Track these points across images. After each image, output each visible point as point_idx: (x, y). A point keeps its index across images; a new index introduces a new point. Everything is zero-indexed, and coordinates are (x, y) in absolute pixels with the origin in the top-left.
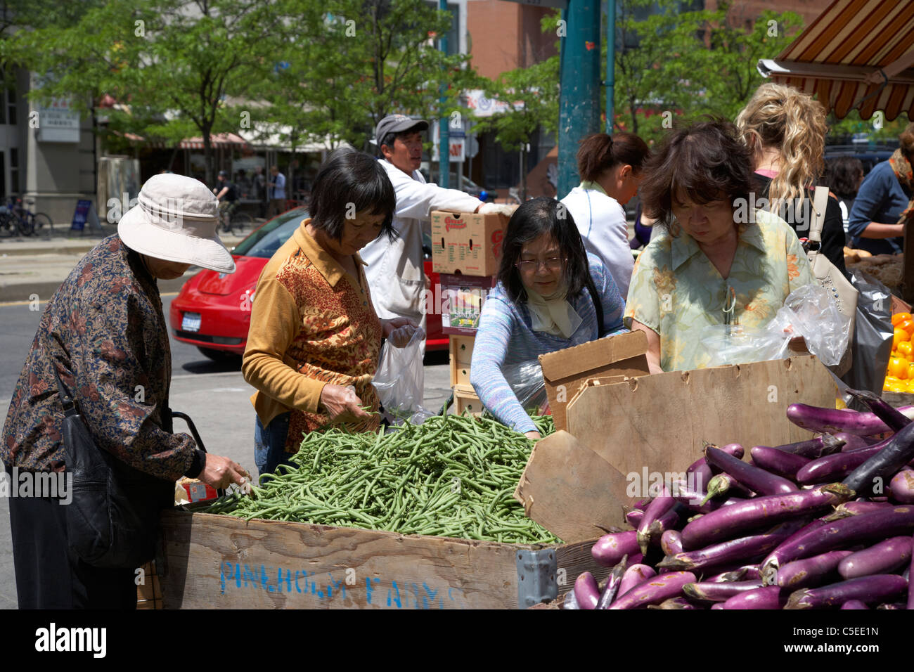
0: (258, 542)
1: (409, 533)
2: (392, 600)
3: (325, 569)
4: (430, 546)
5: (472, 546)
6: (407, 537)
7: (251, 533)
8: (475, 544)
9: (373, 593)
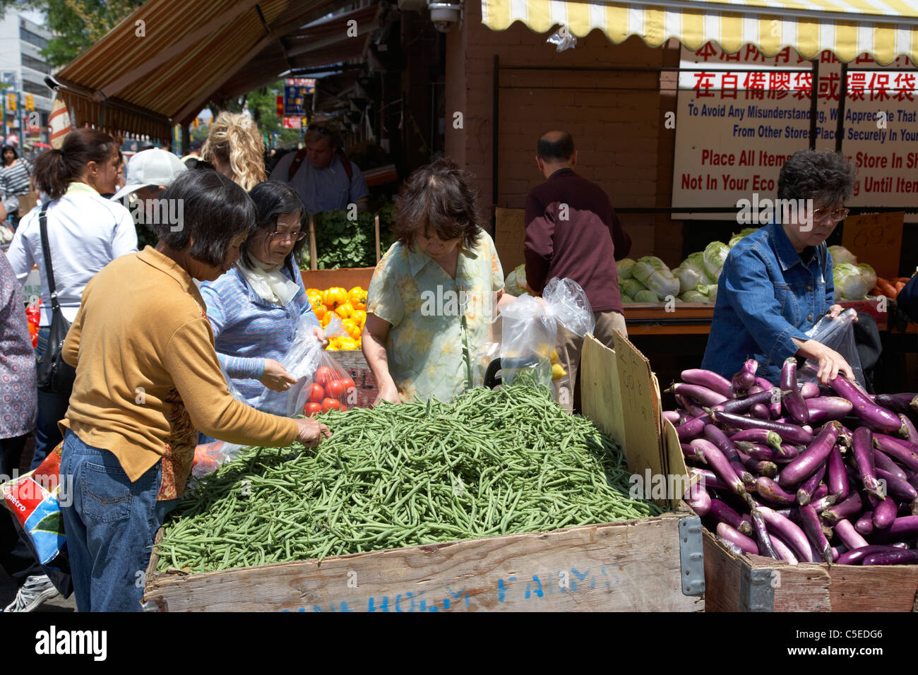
0: (332, 580)
1: (550, 530)
2: (532, 592)
3: (439, 586)
4: (580, 535)
5: (630, 526)
6: (550, 533)
7: (324, 573)
8: (633, 524)
9: (506, 593)
